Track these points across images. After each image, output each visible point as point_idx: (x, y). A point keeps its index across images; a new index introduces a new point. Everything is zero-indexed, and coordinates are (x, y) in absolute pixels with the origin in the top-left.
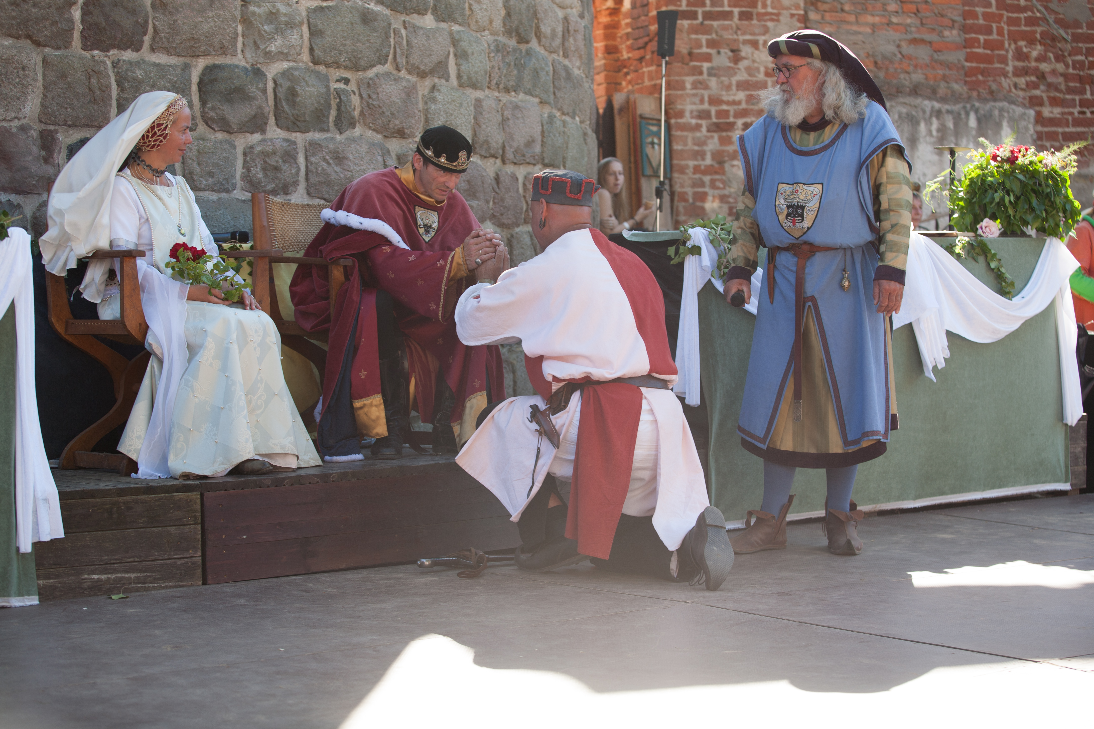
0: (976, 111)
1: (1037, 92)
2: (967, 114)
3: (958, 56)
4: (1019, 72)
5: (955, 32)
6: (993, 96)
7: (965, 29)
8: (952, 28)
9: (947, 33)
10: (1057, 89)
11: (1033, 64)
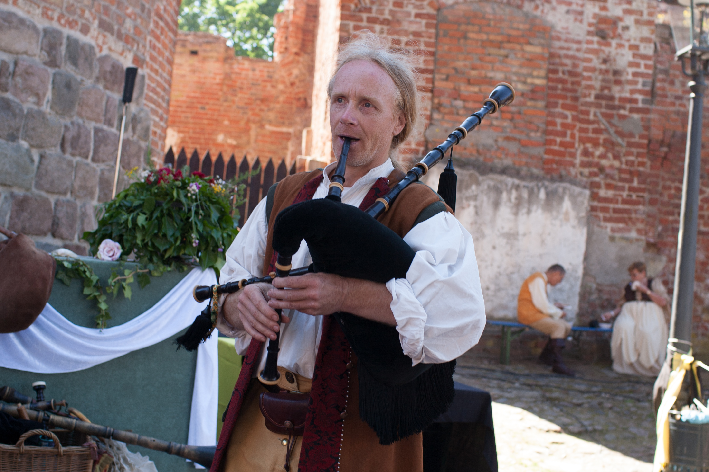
0: (546, 188)
1: (597, 179)
2: (539, 189)
3: (539, 151)
4: (584, 165)
5: (539, 134)
6: (561, 179)
7: (546, 132)
8: (537, 131)
9: (533, 134)
10: (612, 178)
11: (596, 160)
